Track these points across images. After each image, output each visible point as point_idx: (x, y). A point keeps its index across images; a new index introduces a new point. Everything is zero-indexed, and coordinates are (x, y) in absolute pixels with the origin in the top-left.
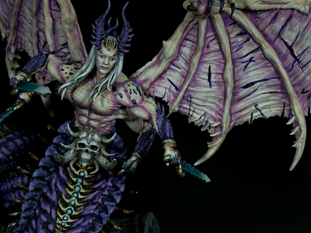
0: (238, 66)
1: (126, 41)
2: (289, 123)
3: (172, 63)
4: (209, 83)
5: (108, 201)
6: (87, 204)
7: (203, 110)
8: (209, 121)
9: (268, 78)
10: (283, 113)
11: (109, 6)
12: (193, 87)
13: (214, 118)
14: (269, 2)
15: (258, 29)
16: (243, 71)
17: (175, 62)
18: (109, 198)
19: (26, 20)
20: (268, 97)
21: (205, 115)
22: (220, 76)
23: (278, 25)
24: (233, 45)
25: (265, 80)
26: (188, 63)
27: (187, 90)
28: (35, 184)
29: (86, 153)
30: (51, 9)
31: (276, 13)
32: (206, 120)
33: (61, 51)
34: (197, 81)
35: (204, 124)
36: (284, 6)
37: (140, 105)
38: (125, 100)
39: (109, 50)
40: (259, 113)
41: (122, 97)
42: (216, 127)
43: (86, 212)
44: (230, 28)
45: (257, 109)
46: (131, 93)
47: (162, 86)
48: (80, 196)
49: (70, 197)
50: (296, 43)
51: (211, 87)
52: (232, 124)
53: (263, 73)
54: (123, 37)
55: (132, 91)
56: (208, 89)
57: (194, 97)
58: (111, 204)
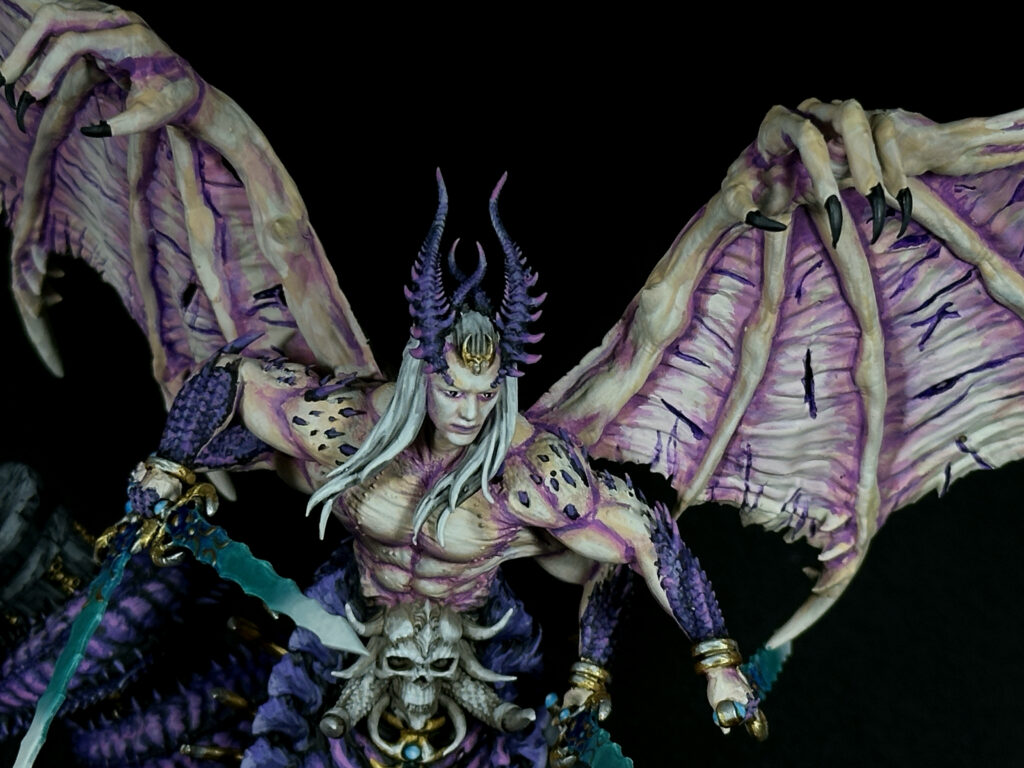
0: (901, 335)
1: (522, 324)
3: (672, 348)
4: (807, 406)
7: (790, 486)
8: (812, 513)
9: (1000, 357)
11: (444, 199)
12: (755, 424)
13: (825, 500)
14: (1010, 147)
15: (969, 222)
16: (918, 349)
17: (684, 346)
19: (87, 182)
20: (999, 411)
21: (796, 498)
22: (845, 377)
24: (885, 277)
25: (990, 365)
26: (732, 344)
27: (736, 433)
29: (418, 688)
30: (204, 181)
32: (800, 511)
33: (257, 316)
34: (768, 404)
35: (793, 524)
37: (590, 519)
38: (541, 512)
39: (477, 372)
40: (969, 459)
41: (527, 505)
42: (837, 530)
45: (965, 450)
46: (556, 485)
47: (644, 427)
51: (814, 416)
52: (888, 507)
53: (984, 346)
54: (511, 308)
55: (559, 477)
57: (760, 454)
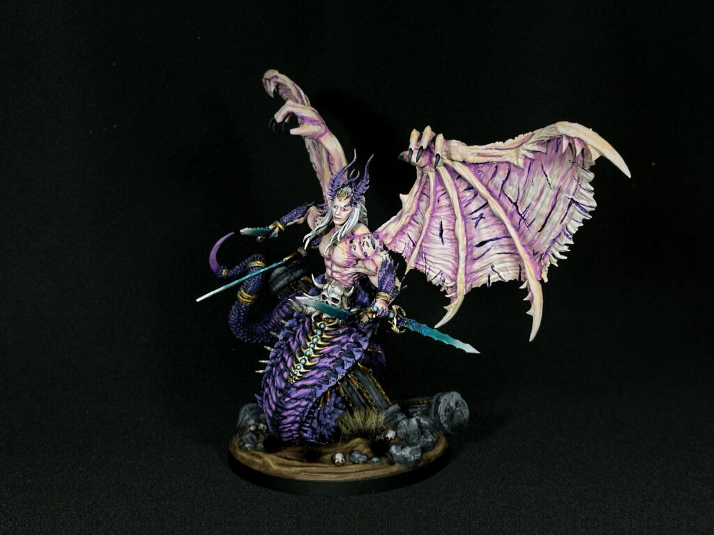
0: (469, 222)
2: (522, 287)
3: (412, 218)
4: (440, 240)
5: (346, 356)
6: (323, 356)
7: (438, 268)
8: (446, 281)
9: (499, 236)
10: (520, 277)
11: (355, 158)
12: (426, 243)
13: (450, 277)
15: (482, 184)
16: (475, 229)
17: (415, 217)
18: (349, 353)
20: (503, 258)
21: (441, 273)
22: (452, 233)
23: (499, 179)
24: (462, 200)
25: (497, 239)
27: (421, 245)
28: (284, 334)
31: (494, 166)
32: (442, 279)
34: (429, 236)
35: (441, 284)
36: (499, 159)
37: (371, 258)
38: (358, 253)
39: (340, 201)
40: (496, 275)
41: (355, 249)
42: (451, 287)
43: (321, 364)
44: (458, 182)
45: (494, 270)
46: (364, 244)
47: (402, 242)
48: (316, 348)
49: (307, 347)
50: (520, 198)
51: (443, 244)
52: (469, 285)
53: (494, 231)
56: (441, 246)
57: (428, 253)
58: (349, 359)
